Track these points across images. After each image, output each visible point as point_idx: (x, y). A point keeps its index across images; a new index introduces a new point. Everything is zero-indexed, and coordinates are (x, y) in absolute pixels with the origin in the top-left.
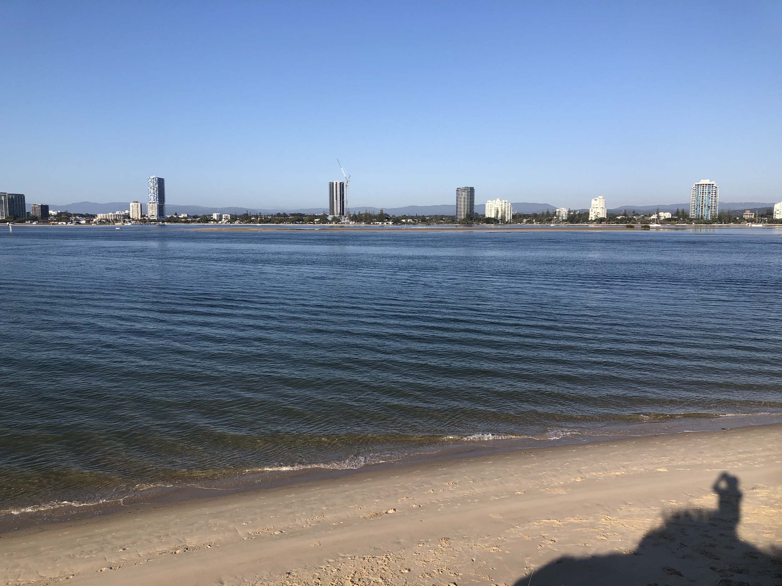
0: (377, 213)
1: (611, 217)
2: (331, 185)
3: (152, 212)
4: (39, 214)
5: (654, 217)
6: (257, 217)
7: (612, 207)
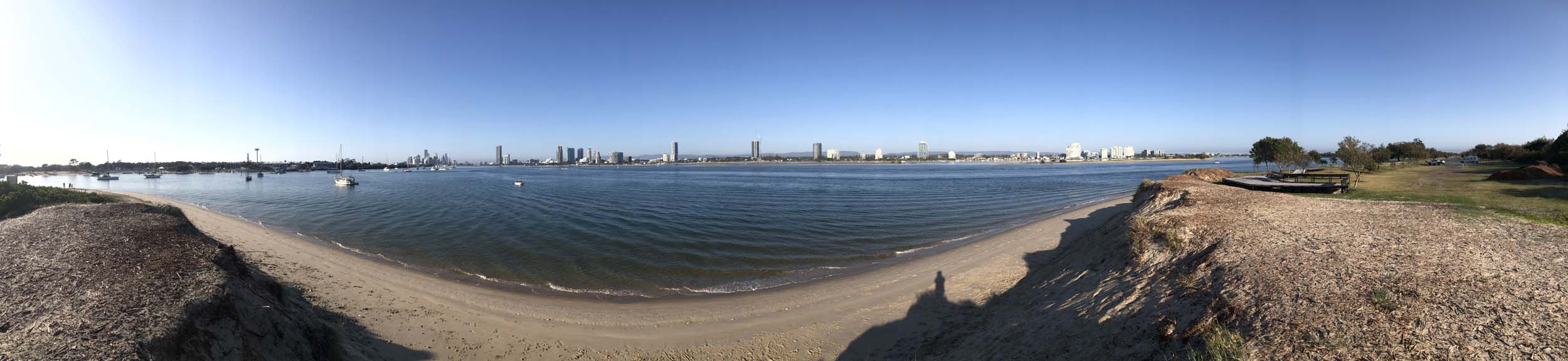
0: (775, 156)
1: (885, 158)
2: (753, 143)
3: (672, 158)
4: (628, 161)
5: (903, 158)
6: (718, 159)
7: (885, 154)
